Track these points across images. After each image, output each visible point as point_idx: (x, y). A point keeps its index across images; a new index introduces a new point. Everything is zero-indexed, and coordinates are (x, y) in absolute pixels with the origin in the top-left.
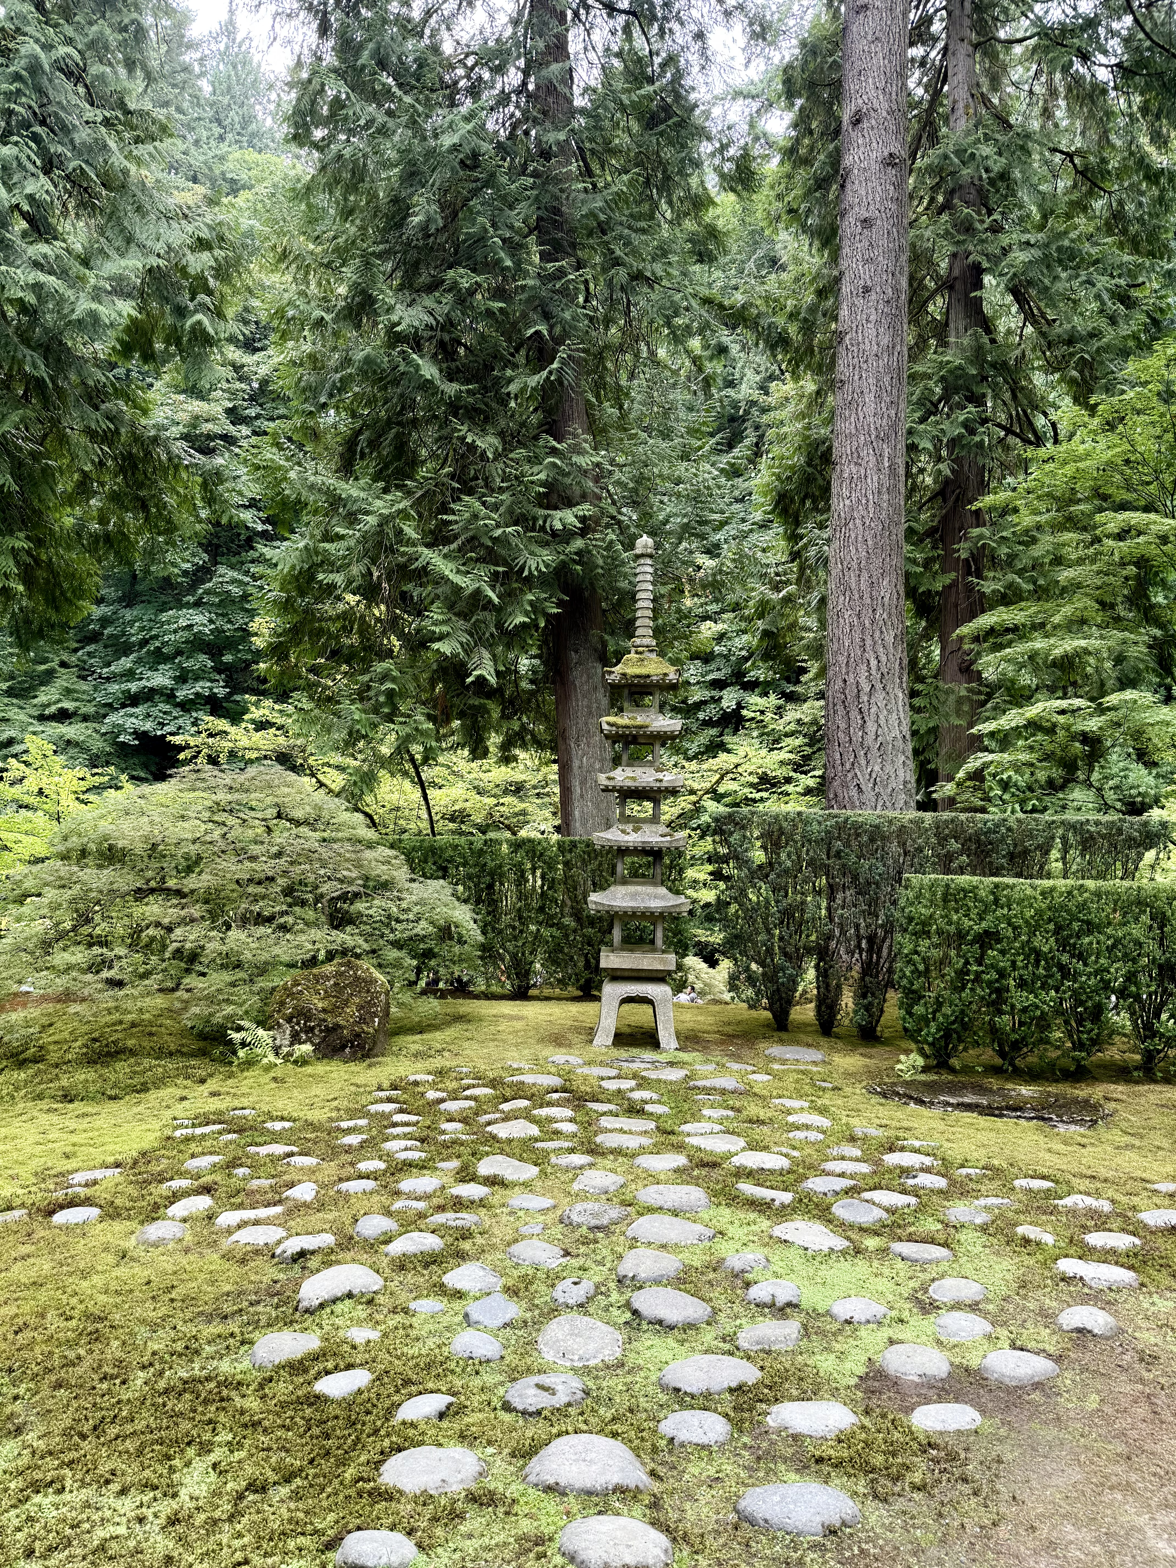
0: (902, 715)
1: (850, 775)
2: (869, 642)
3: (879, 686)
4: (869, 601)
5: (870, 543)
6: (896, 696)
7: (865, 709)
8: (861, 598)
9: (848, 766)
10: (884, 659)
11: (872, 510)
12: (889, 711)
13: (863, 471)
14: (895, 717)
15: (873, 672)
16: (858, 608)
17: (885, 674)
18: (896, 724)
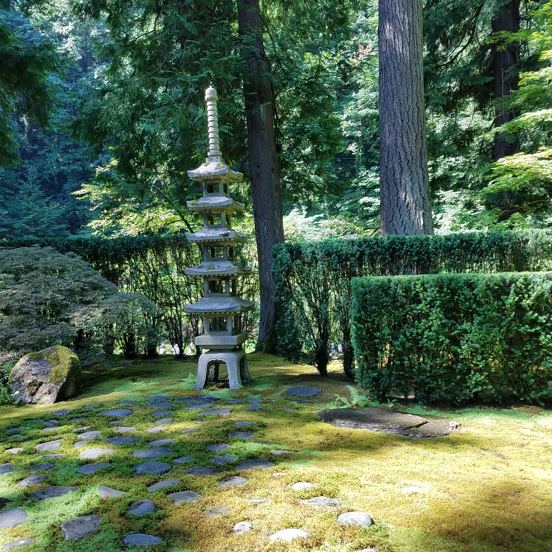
1: (391, 224)
2: (399, 142)
3: (406, 168)
4: (399, 115)
5: (398, 78)
7: (398, 184)
8: (394, 114)
10: (408, 150)
12: (413, 183)
14: (416, 185)
15: (403, 160)
16: (393, 121)
17: (410, 160)
18: (418, 191)
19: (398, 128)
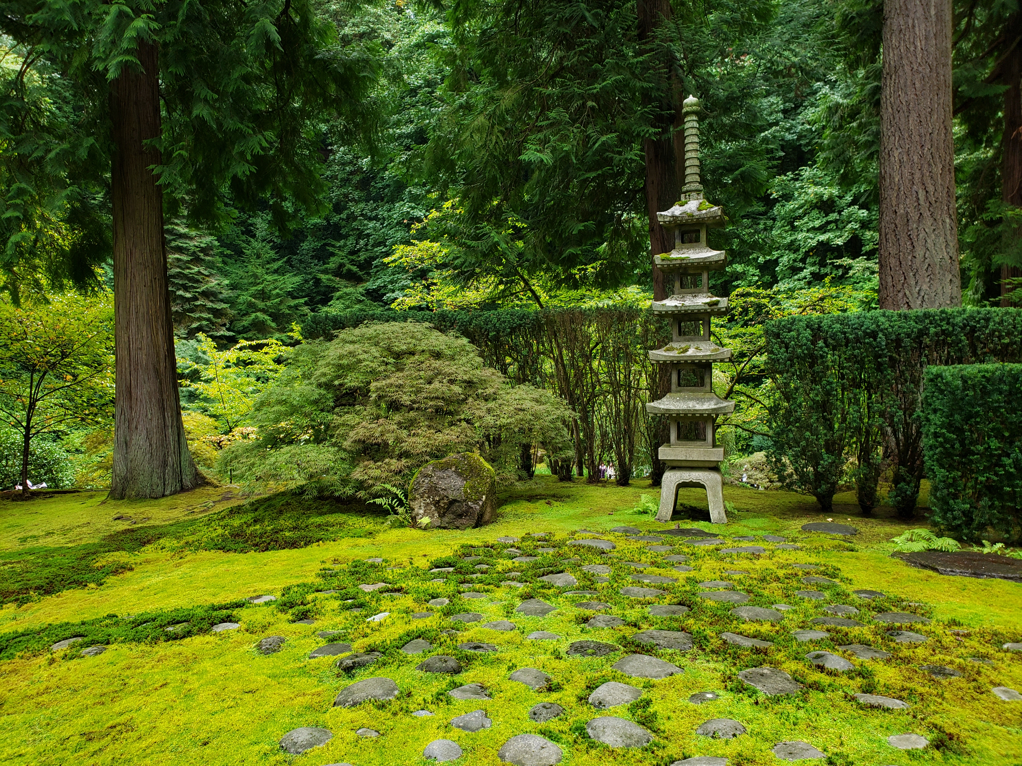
0: (949, 237)
1: (900, 295)
2: (917, 175)
3: (927, 214)
4: (918, 138)
5: (918, 85)
6: (944, 221)
7: (914, 236)
8: (910, 136)
9: (899, 287)
10: (931, 189)
11: (919, 56)
12: (936, 236)
13: (910, 22)
14: (942, 239)
15: (922, 202)
16: (907, 146)
17: (933, 202)
18: (943, 247)
19: (916, 158)
